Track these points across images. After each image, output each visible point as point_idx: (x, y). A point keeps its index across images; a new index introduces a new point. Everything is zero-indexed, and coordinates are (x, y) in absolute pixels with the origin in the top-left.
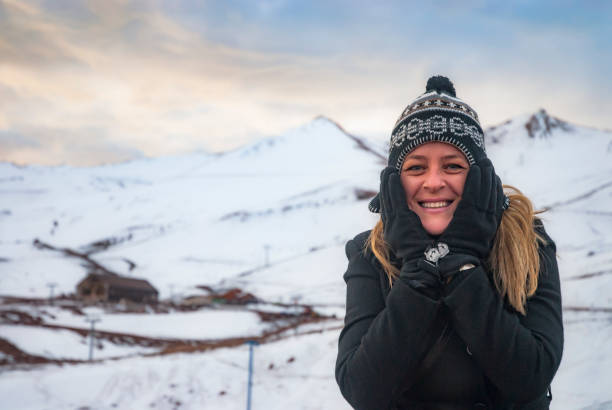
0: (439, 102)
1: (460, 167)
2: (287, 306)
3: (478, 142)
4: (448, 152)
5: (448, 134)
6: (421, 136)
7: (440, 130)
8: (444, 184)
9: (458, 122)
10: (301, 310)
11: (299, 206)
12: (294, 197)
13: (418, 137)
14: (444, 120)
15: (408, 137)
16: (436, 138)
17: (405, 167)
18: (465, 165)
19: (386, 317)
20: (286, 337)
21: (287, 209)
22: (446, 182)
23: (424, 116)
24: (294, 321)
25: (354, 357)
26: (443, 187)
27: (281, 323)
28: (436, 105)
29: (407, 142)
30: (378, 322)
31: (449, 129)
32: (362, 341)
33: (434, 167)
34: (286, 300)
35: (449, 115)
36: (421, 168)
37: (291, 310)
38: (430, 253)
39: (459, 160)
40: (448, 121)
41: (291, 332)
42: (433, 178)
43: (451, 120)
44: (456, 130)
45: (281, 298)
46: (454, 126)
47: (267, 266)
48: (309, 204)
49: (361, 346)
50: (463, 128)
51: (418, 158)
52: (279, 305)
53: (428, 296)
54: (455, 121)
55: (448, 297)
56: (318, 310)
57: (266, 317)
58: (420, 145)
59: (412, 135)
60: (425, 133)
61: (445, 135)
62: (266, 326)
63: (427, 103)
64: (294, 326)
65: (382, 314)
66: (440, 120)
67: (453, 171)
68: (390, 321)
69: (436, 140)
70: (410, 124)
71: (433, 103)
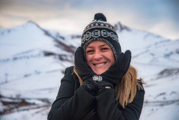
0: (97, 24)
1: (107, 49)
2: (14, 99)
3: (114, 38)
4: (102, 44)
5: (101, 37)
6: (91, 39)
7: (98, 35)
8: (101, 57)
9: (105, 32)
10: (20, 101)
11: (21, 58)
12: (19, 54)
13: (89, 39)
14: (99, 31)
15: (86, 39)
16: (96, 39)
17: (86, 51)
18: (109, 48)
19: (73, 99)
20: (14, 112)
21: (15, 59)
22: (102, 55)
23: (91, 30)
24: (17, 105)
25: (57, 111)
26: (101, 58)
27: (11, 106)
28: (95, 26)
29: (86, 41)
30: (70, 100)
31: (101, 35)
32: (61, 106)
33: (97, 50)
34: (14, 96)
35: (101, 29)
36: (93, 51)
37: (16, 101)
38: (95, 77)
39: (106, 46)
40: (101, 32)
41: (15, 110)
42: (97, 55)
43: (102, 31)
44: (104, 35)
45: (12, 95)
46: (103, 33)
47: (6, 82)
48: (25, 57)
49: (61, 107)
50: (107, 34)
51: (90, 47)
52: (11, 98)
53: (91, 94)
54: (104, 31)
55: (98, 96)
56: (28, 101)
57: (5, 103)
58: (91, 42)
59: (87, 39)
60: (92, 38)
61: (100, 37)
62: (5, 107)
63: (92, 25)
64: (17, 107)
65: (72, 98)
66: (97, 31)
67: (105, 51)
68: (74, 101)
69: (96, 40)
70: (86, 34)
71: (94, 25)
